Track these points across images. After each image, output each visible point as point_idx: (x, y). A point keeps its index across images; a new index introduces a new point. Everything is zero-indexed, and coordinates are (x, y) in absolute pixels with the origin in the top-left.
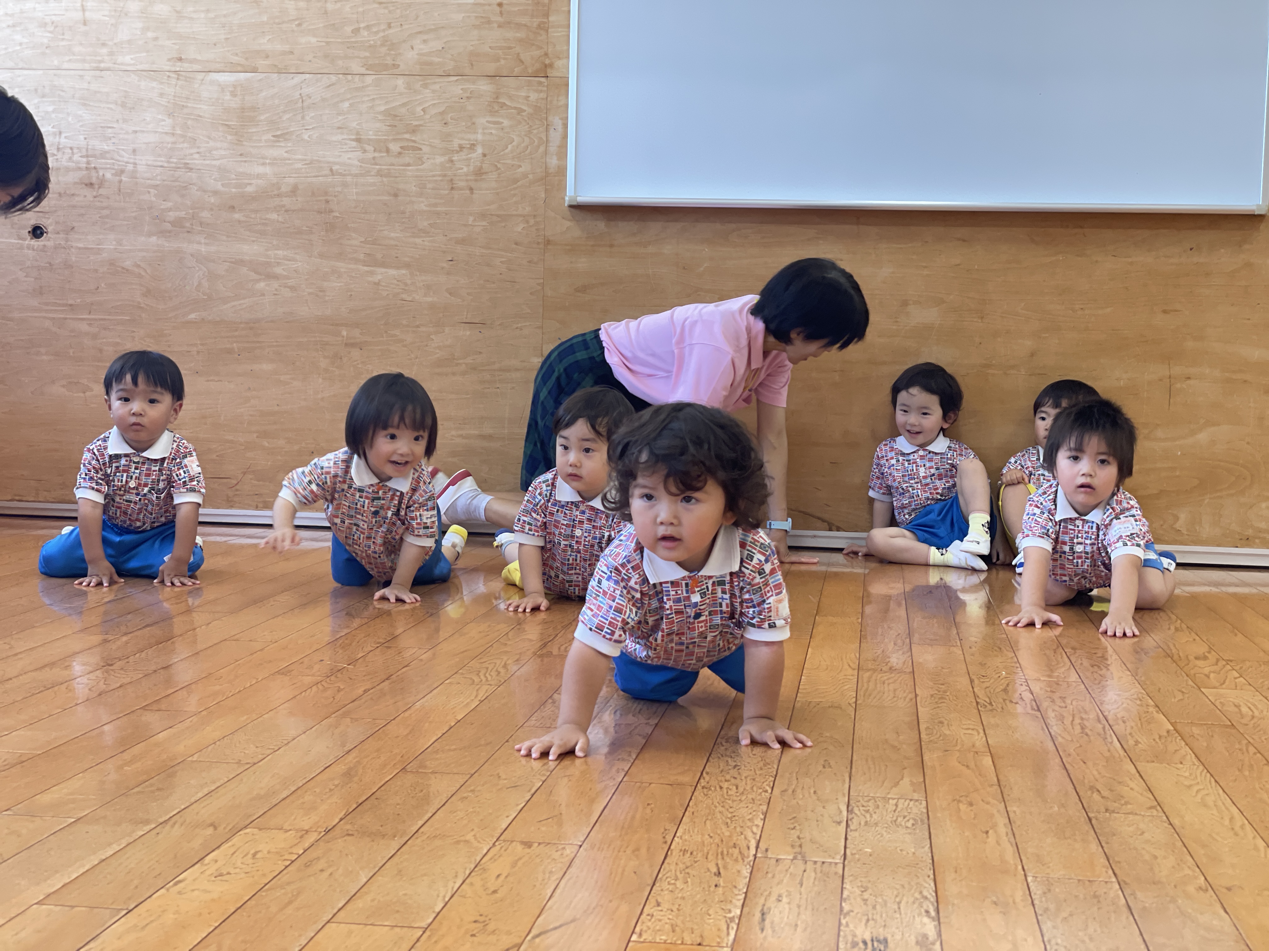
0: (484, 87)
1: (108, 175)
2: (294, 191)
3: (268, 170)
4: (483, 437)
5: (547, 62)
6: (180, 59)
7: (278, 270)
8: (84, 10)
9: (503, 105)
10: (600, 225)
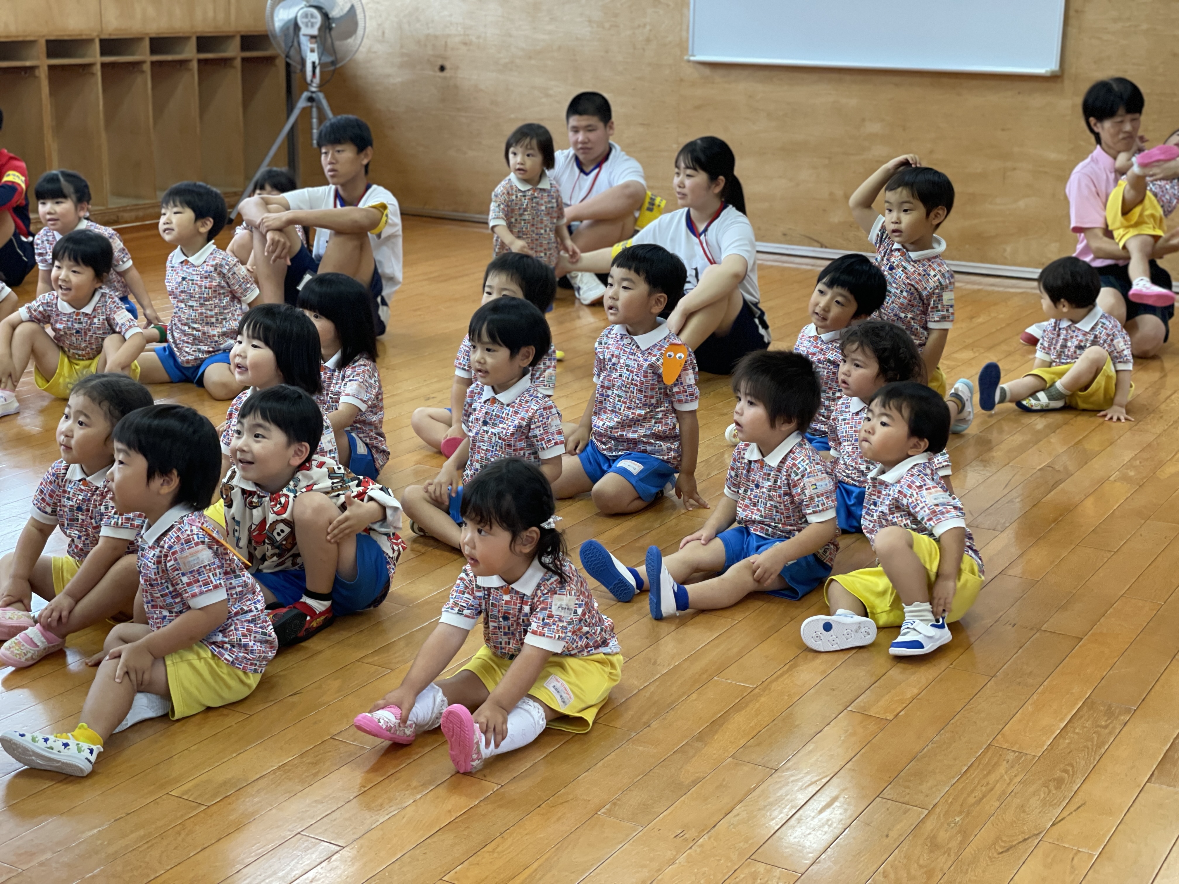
1: (474, 39)
2: (559, 48)
3: (546, 37)
7: (551, 92)
10: (707, 71)
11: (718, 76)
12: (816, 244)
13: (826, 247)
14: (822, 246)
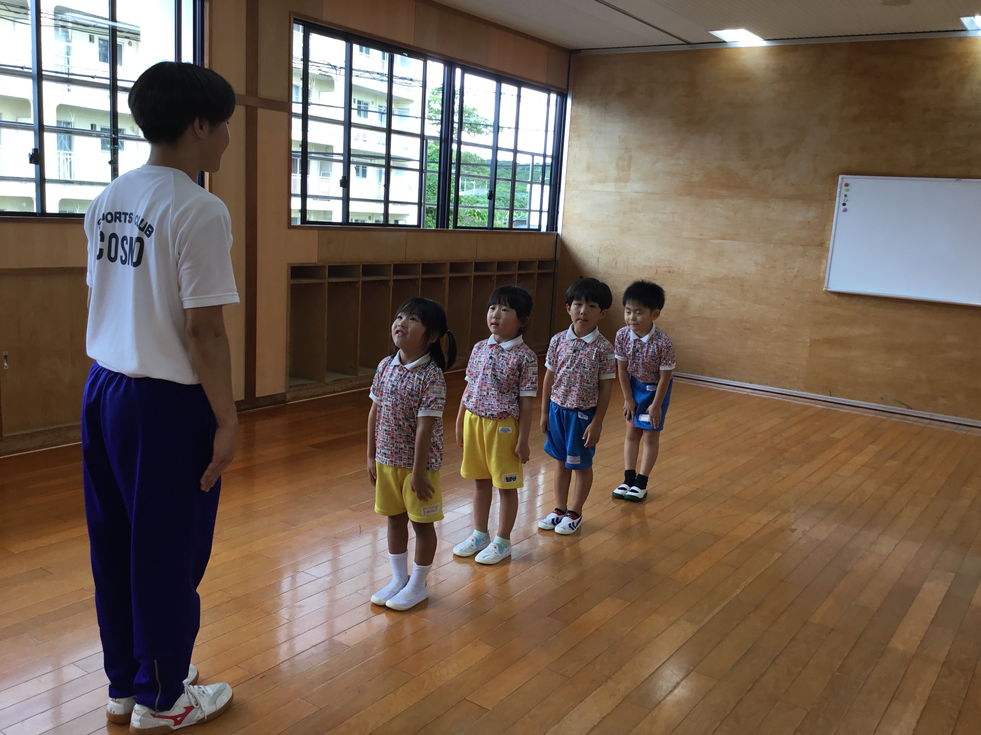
0: (800, 249)
1: (675, 270)
2: (733, 278)
3: (725, 271)
4: (787, 363)
5: (823, 242)
6: (701, 235)
7: (725, 303)
8: (673, 218)
9: (806, 255)
10: (836, 298)
11: (843, 301)
12: (903, 406)
13: (911, 409)
14: (908, 407)
